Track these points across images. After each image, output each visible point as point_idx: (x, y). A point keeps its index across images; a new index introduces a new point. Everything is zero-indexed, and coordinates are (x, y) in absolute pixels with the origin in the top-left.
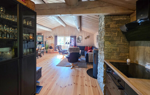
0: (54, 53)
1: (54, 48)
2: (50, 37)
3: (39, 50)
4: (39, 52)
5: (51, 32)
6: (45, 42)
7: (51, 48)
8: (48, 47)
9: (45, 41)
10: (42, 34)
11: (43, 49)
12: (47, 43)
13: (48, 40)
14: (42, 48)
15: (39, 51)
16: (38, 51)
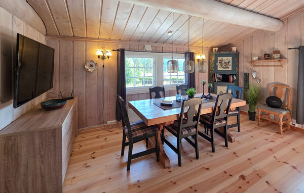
0: (293, 129)
1: (290, 107)
2: (268, 57)
3: (218, 114)
4: (218, 124)
5: (273, 34)
6: (246, 76)
7: (274, 102)
8: (257, 98)
9: (246, 71)
10: (234, 49)
11: (238, 109)
12: (251, 81)
13: (256, 69)
14: (233, 106)
15: (219, 120)
16: (216, 118)
